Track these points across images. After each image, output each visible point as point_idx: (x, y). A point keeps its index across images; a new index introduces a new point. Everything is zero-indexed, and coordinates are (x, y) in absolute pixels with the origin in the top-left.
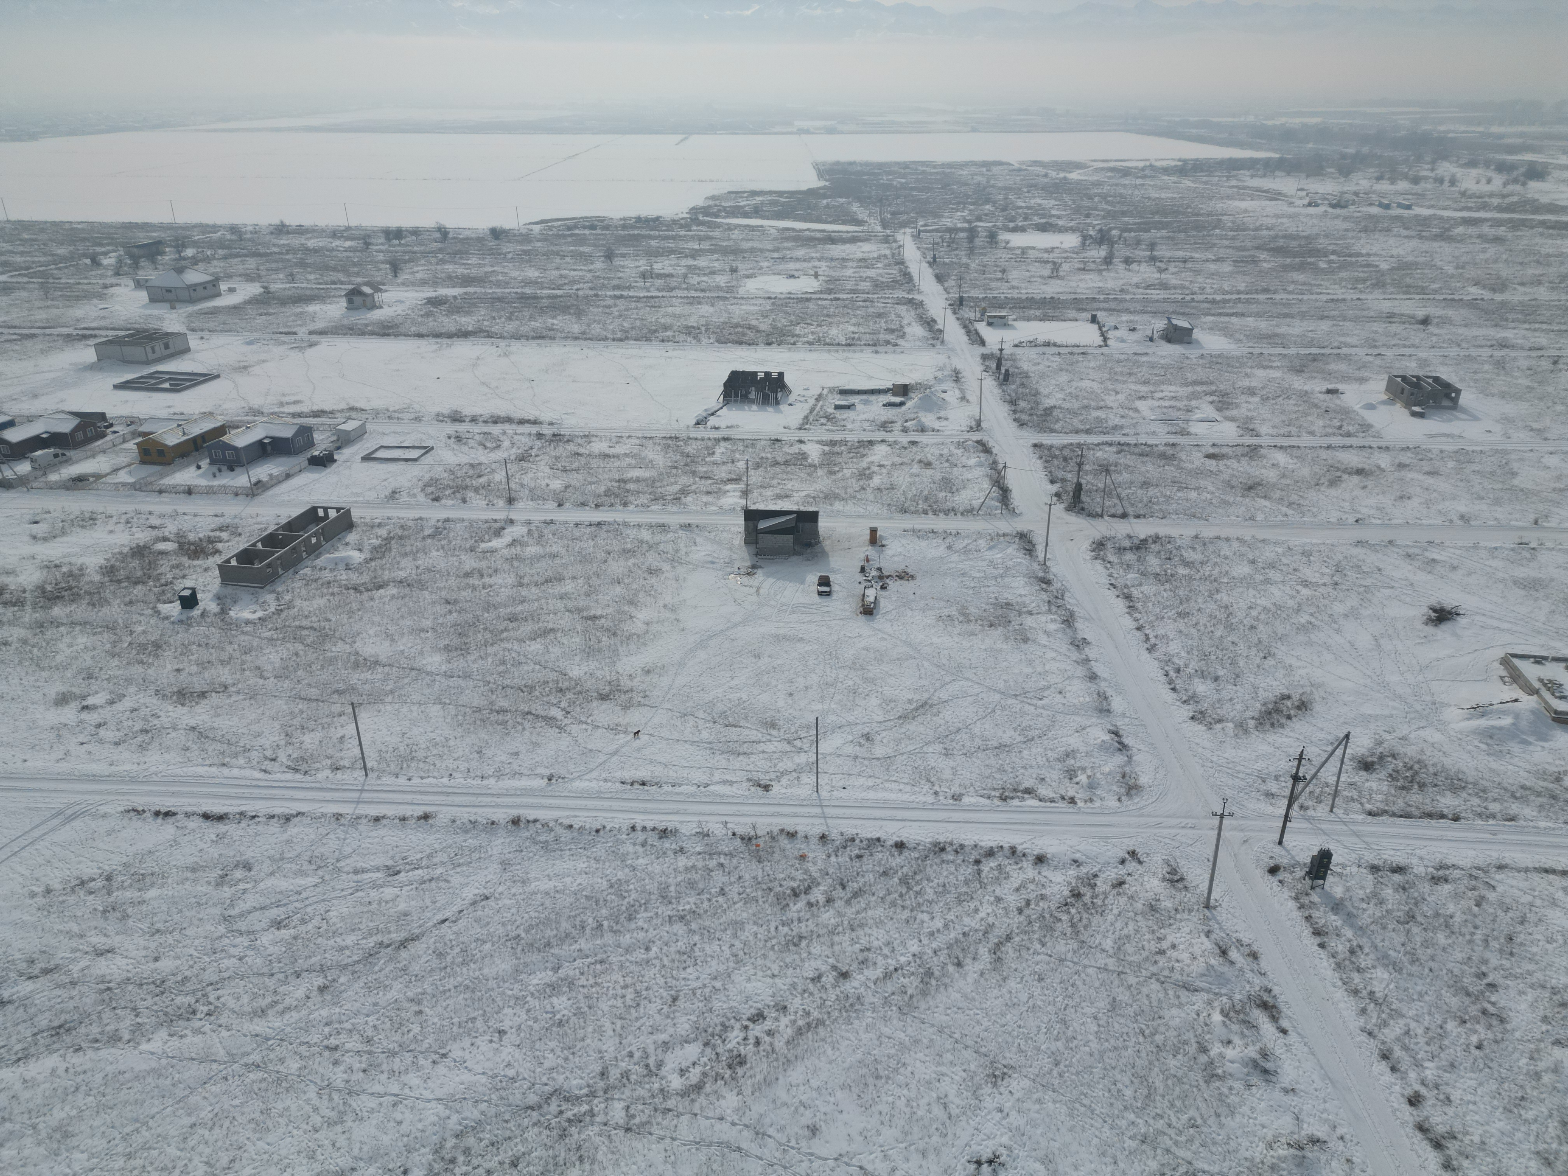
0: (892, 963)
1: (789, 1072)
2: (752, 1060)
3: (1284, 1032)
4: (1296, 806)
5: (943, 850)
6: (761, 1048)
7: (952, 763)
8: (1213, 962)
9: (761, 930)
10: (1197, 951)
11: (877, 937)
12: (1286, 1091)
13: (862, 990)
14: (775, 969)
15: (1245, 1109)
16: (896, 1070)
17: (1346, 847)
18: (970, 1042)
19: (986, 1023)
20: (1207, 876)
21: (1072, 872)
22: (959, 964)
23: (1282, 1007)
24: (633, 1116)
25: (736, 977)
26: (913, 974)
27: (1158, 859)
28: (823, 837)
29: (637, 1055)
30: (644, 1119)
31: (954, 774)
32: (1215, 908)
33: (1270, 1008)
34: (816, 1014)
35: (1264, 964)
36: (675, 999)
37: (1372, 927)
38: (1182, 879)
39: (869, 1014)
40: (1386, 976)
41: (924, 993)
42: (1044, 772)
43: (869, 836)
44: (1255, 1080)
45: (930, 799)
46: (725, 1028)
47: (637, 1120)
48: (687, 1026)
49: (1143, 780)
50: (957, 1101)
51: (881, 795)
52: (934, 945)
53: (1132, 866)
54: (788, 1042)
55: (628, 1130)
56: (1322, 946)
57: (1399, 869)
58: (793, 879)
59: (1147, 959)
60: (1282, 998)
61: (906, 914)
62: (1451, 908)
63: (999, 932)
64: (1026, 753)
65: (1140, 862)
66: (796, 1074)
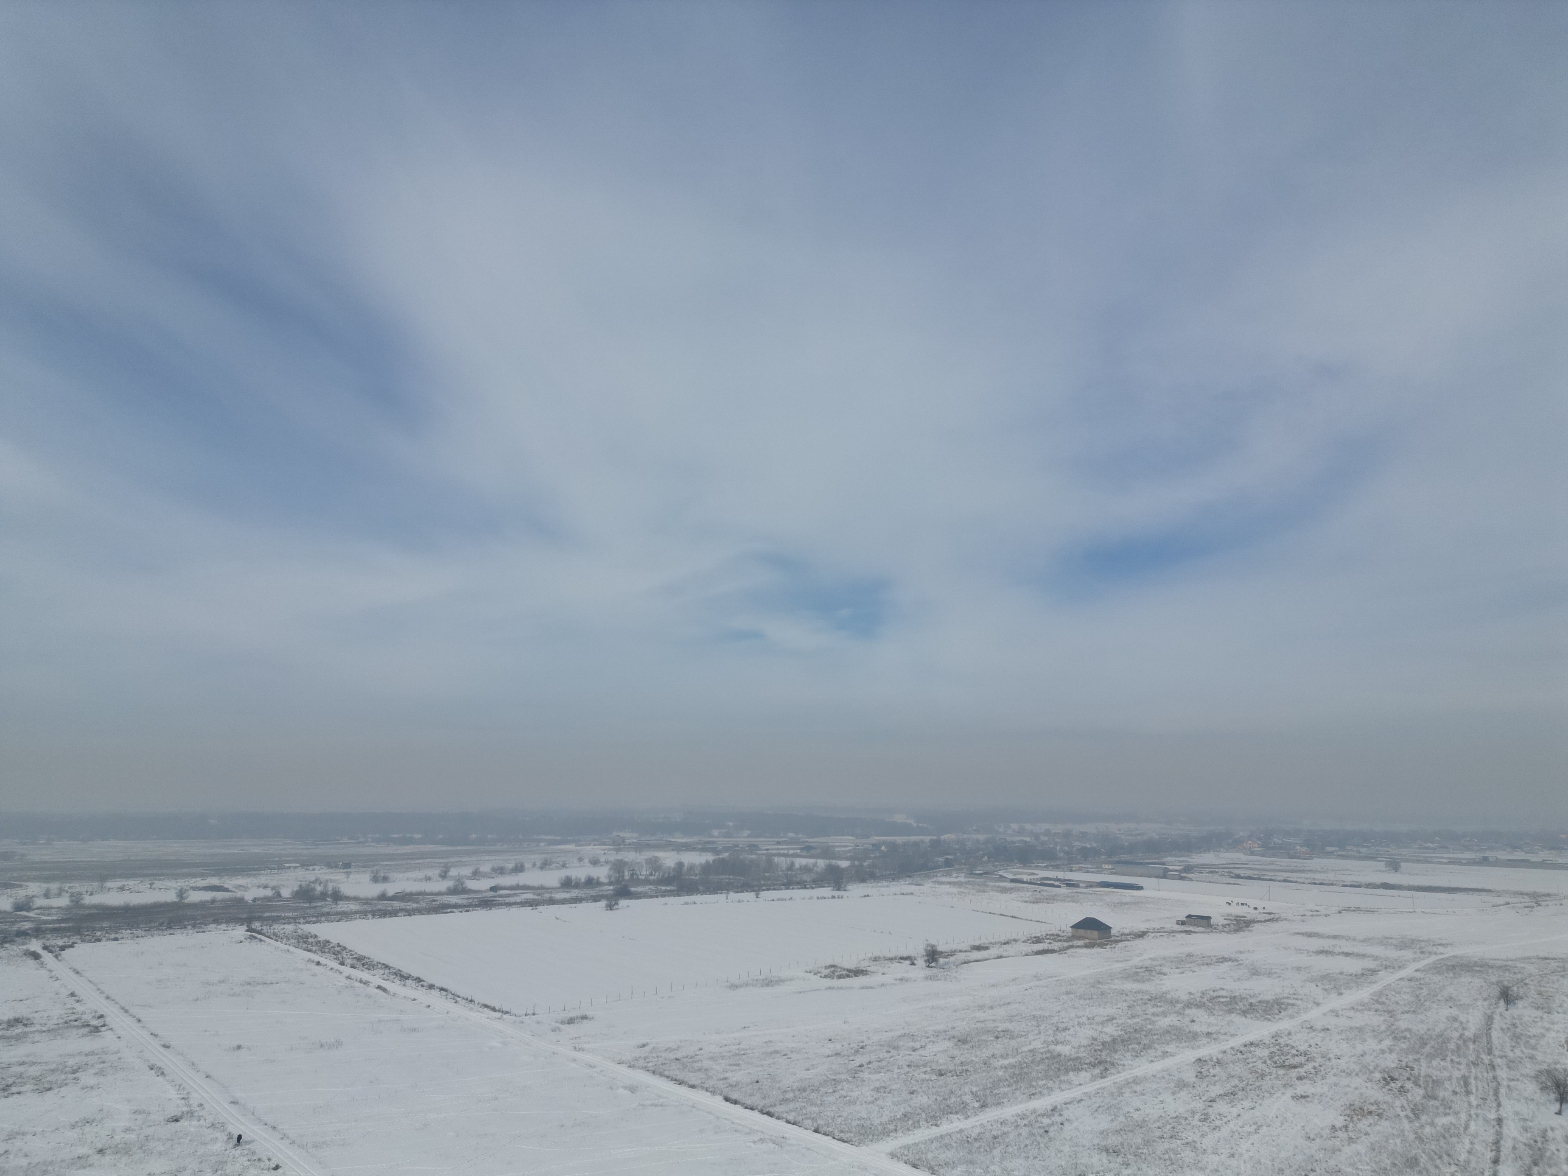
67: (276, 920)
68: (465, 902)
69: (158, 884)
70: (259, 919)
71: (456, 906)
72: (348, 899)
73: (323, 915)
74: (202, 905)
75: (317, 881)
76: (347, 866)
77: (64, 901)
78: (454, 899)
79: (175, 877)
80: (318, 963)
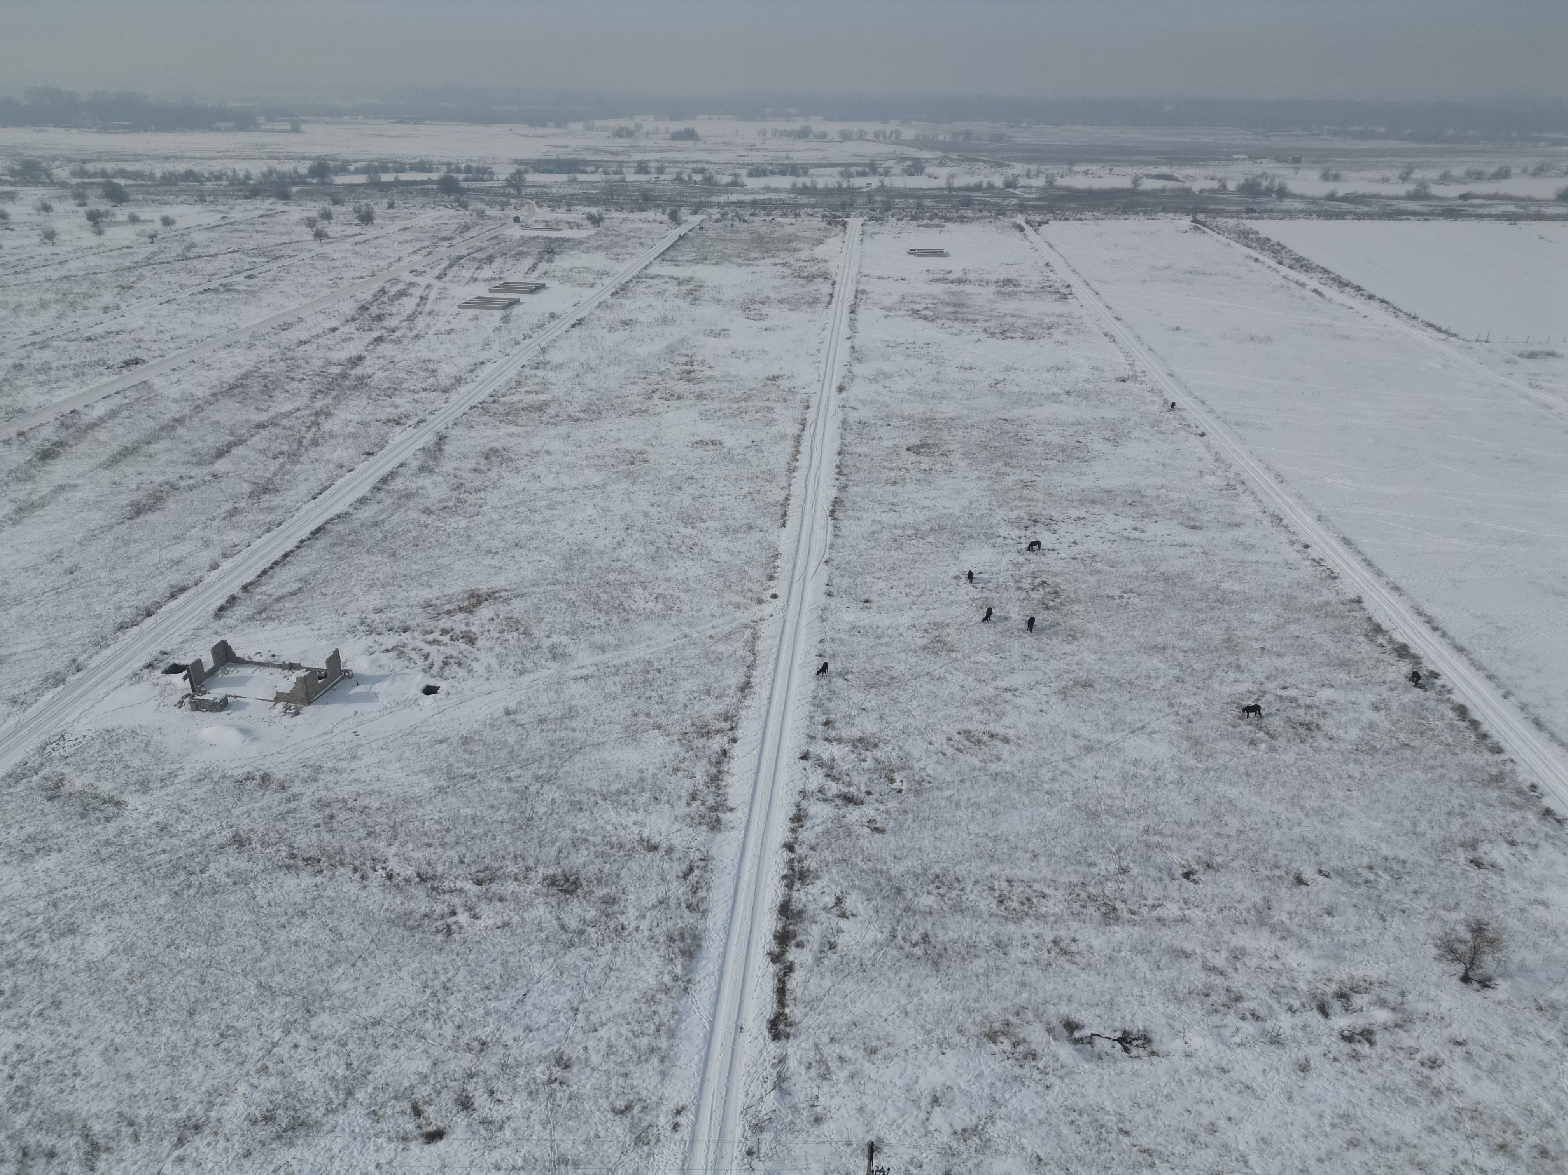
67: (1220, 213)
68: (1425, 210)
69: (1116, 170)
70: (1205, 211)
71: (1414, 214)
72: (1294, 196)
73: (1266, 211)
74: (1152, 193)
75: (1264, 175)
76: (1297, 160)
77: (1040, 182)
78: (1412, 206)
79: (1131, 163)
80: (1256, 260)
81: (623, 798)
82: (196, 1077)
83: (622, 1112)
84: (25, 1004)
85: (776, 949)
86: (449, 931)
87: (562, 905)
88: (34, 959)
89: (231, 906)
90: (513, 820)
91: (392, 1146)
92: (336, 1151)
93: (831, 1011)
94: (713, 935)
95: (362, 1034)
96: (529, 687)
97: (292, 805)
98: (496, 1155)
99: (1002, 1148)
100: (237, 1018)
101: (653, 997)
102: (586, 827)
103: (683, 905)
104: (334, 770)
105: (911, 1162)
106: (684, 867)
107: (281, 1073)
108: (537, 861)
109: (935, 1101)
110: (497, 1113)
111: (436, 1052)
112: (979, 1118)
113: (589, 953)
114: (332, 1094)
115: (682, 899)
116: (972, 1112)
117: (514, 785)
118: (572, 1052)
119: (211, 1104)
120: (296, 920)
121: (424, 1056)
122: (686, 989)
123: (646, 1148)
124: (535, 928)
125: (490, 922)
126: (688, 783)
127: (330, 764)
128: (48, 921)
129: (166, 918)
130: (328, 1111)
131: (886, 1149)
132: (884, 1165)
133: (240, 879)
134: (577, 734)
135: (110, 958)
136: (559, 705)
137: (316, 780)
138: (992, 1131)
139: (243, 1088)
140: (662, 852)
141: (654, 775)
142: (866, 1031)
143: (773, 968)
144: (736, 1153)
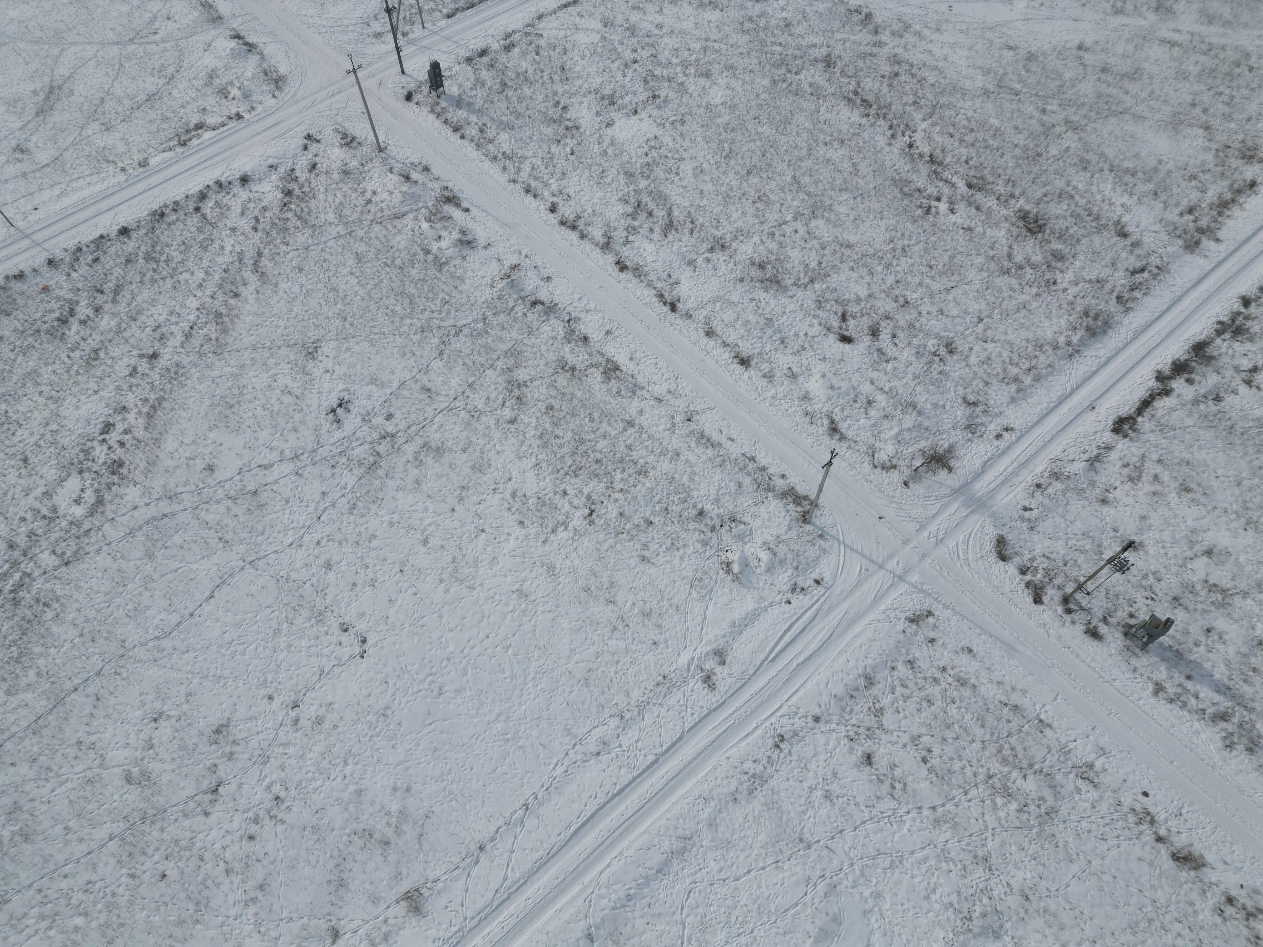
0: (185, 325)
1: (163, 446)
2: (126, 458)
3: (467, 210)
4: (399, 36)
5: (162, 215)
6: (128, 446)
7: (118, 135)
8: (404, 189)
9: (57, 366)
10: (390, 187)
11: (159, 313)
12: (485, 248)
13: (176, 357)
14: (93, 386)
15: (469, 274)
16: (241, 394)
17: (445, 53)
18: (280, 343)
19: (282, 323)
20: (369, 126)
21: (274, 177)
22: (236, 295)
23: (459, 194)
24: (64, 553)
25: (63, 412)
26: (206, 323)
27: (328, 131)
28: (50, 262)
29: (29, 516)
30: (74, 548)
31: (127, 144)
32: (386, 148)
33: (452, 200)
34: (152, 396)
35: (435, 171)
36: (25, 460)
37: (486, 106)
38: (353, 138)
39: (194, 370)
40: (507, 136)
41: (225, 331)
42: (201, 103)
43: (91, 238)
44: (466, 252)
45: (122, 177)
46: (87, 452)
47: (69, 553)
48: (54, 471)
49: (283, 69)
50: (296, 385)
51: (75, 197)
52: (208, 292)
53: (314, 147)
54: (146, 429)
55: (67, 564)
56: (462, 137)
57: (483, 53)
58: (52, 311)
59: (362, 212)
60: (456, 189)
61: (169, 283)
62: (524, 65)
63: (250, 254)
64: (175, 92)
65: (318, 141)
66: (170, 443)
81: (1128, 178)
82: (735, 215)
83: (969, 404)
84: (667, 113)
85: (1167, 371)
86: (928, 211)
87: (1020, 239)
88: (681, 84)
89: (802, 110)
90: (1025, 149)
91: (820, 328)
92: (788, 310)
93: (1176, 442)
94: (1123, 330)
95: (837, 248)
96: (1115, 30)
97: (875, 50)
98: (875, 375)
99: (1235, 616)
100: (772, 191)
101: (1042, 346)
102: (1080, 186)
103: (1115, 294)
104: (918, 34)
105: (1154, 573)
106: (1138, 265)
107: (780, 243)
108: (1023, 193)
109: (1209, 553)
110: (891, 351)
111: (875, 289)
112: (1235, 587)
113: (1016, 287)
114: (802, 275)
115: (1118, 289)
116: (1233, 579)
117: (1045, 118)
118: (961, 345)
119: (736, 238)
120: (836, 144)
121: (866, 286)
122: (1071, 356)
123: (970, 435)
124: (989, 244)
125: (960, 221)
126: (1194, 196)
127: (917, 27)
128: (697, 60)
129: (762, 97)
130: (795, 284)
131: (1141, 553)
132: (1132, 560)
133: (817, 93)
134: (1127, 98)
135: (720, 107)
136: (1129, 61)
137: (901, 36)
138: (1238, 601)
139: (756, 239)
140: (1128, 241)
141: (1169, 172)
142: (1193, 473)
143: (1152, 383)
144: (1029, 479)
